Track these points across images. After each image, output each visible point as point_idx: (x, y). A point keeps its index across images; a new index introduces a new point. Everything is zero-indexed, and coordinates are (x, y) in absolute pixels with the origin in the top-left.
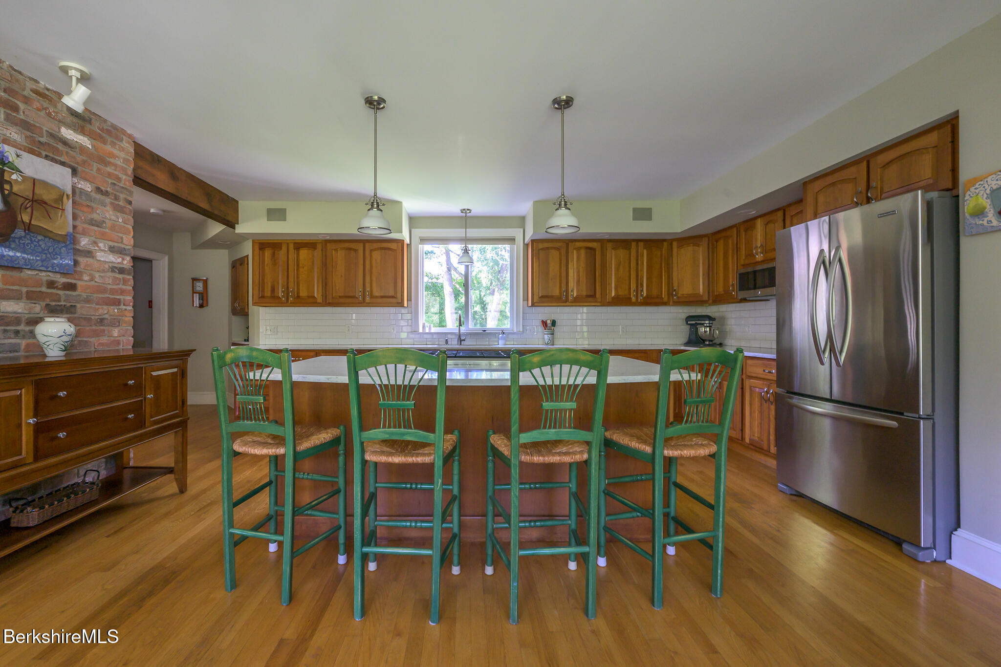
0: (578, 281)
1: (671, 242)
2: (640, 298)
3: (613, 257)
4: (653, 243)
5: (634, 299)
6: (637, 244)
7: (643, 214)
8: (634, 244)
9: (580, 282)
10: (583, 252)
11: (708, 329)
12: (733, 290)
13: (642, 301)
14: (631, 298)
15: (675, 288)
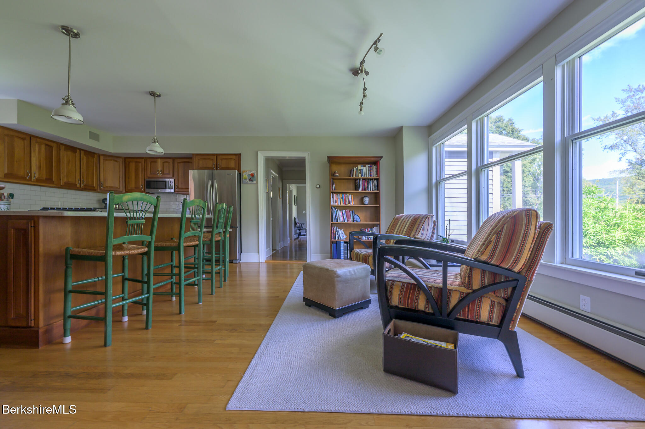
0: (40, 167)
1: (99, 155)
2: (82, 185)
3: (65, 155)
4: (90, 154)
5: (78, 185)
6: (80, 151)
7: (94, 136)
8: (78, 151)
9: (42, 168)
10: (43, 147)
11: (117, 206)
12: (143, 188)
13: (83, 187)
14: (77, 185)
15: (102, 182)
